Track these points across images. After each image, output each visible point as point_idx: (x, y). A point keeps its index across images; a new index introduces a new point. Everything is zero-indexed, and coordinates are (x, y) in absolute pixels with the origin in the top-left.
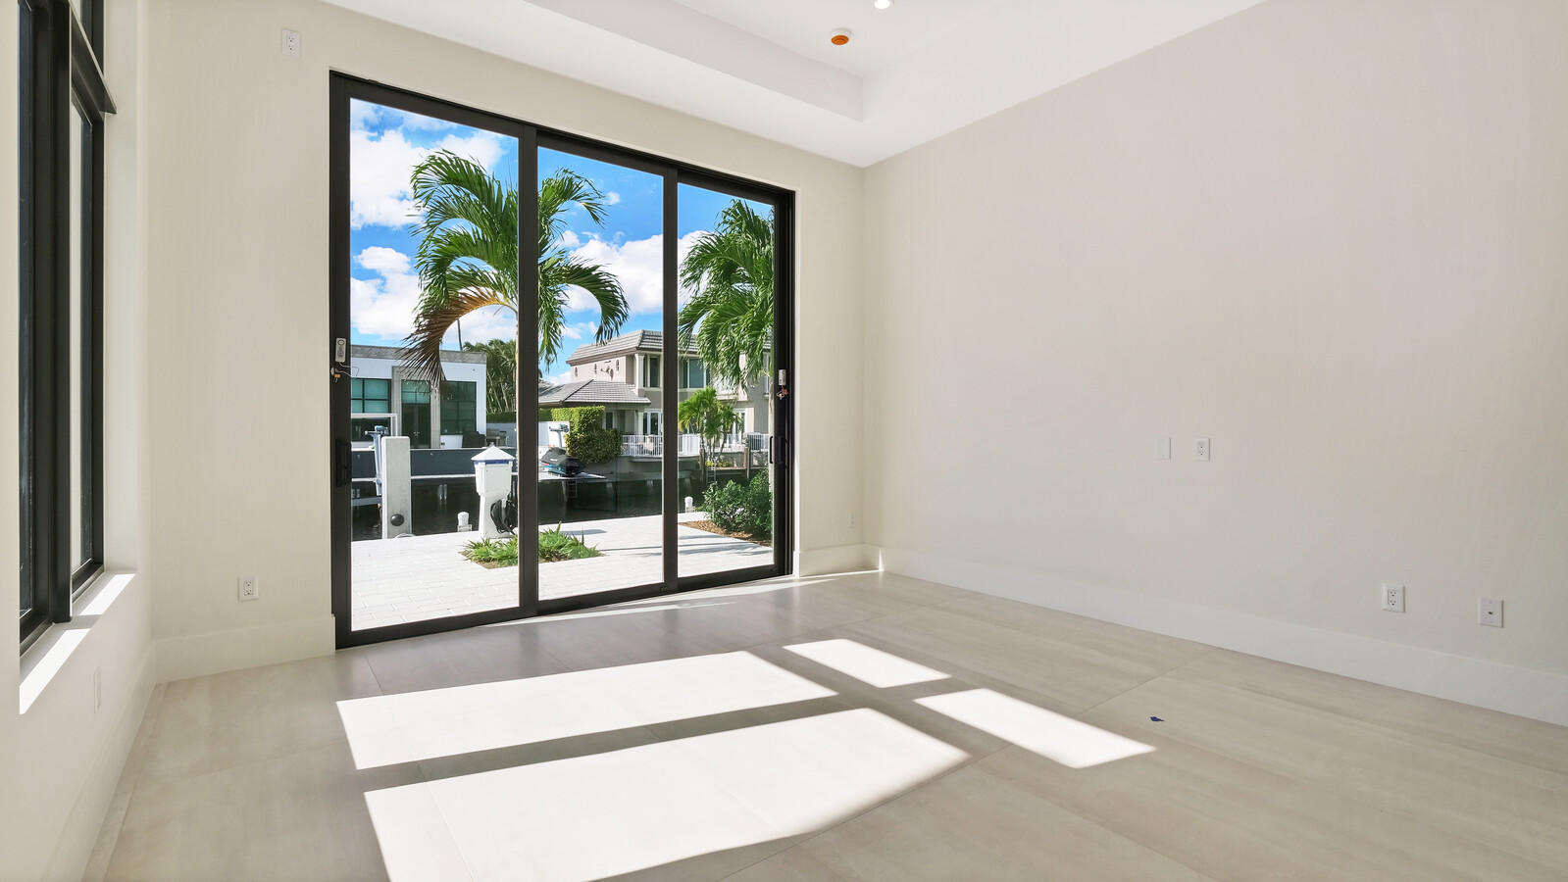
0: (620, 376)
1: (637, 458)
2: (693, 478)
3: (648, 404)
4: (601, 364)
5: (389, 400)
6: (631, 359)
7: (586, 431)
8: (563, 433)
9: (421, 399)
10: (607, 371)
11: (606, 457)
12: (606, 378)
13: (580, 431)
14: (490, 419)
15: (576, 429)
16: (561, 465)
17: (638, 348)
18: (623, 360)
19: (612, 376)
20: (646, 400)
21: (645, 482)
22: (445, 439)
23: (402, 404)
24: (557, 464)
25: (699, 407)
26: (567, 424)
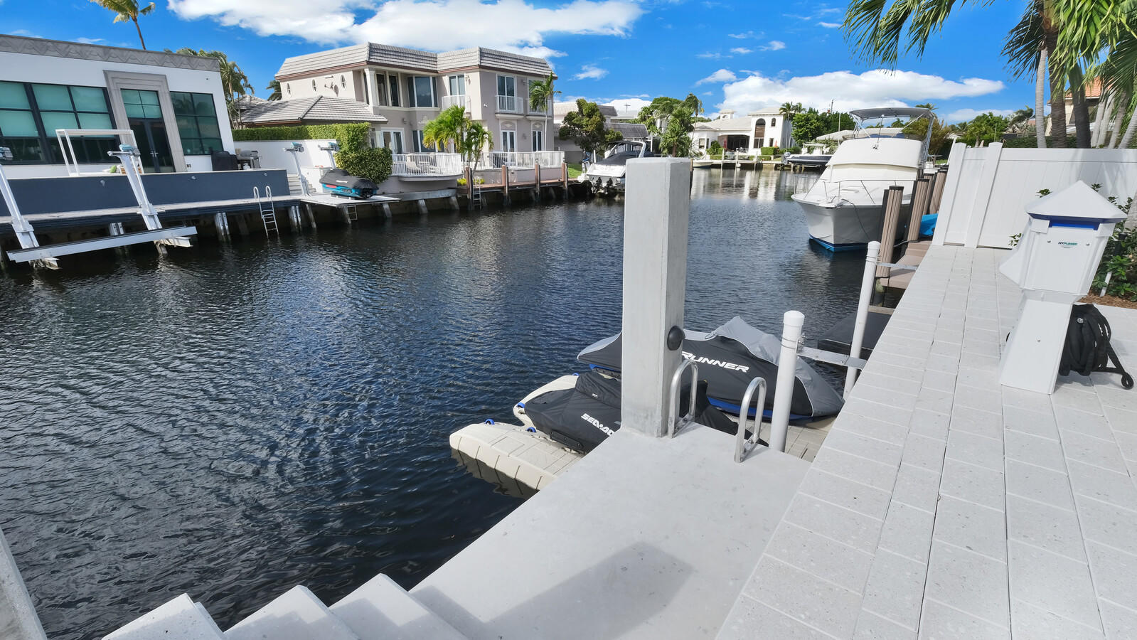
0: (348, 92)
1: (407, 177)
2: (459, 196)
3: (385, 123)
4: (320, 80)
5: (110, 113)
6: (359, 74)
7: (356, 149)
8: (333, 152)
9: (152, 113)
10: (332, 87)
11: (378, 177)
12: (332, 94)
13: (350, 149)
14: (238, 136)
15: (346, 148)
16: (354, 188)
17: (369, 63)
18: (349, 76)
19: (337, 93)
20: (382, 119)
21: (418, 201)
22: (190, 160)
23: (128, 118)
24: (351, 186)
25: (454, 125)
26: (334, 141)
